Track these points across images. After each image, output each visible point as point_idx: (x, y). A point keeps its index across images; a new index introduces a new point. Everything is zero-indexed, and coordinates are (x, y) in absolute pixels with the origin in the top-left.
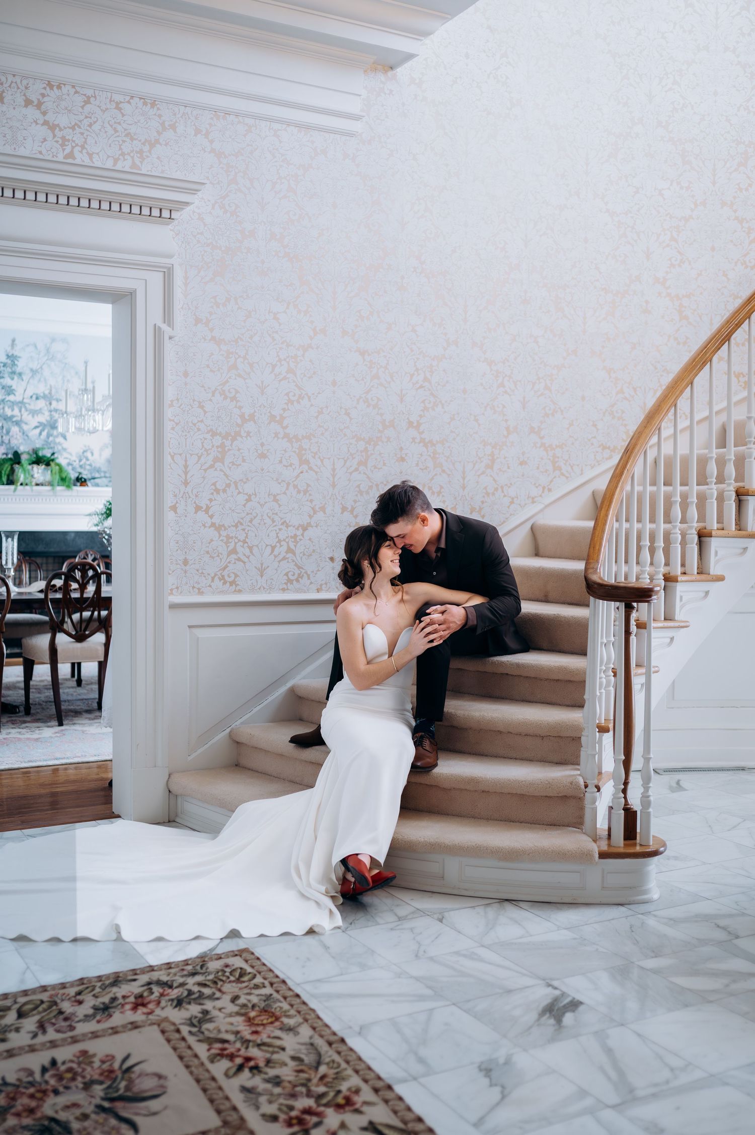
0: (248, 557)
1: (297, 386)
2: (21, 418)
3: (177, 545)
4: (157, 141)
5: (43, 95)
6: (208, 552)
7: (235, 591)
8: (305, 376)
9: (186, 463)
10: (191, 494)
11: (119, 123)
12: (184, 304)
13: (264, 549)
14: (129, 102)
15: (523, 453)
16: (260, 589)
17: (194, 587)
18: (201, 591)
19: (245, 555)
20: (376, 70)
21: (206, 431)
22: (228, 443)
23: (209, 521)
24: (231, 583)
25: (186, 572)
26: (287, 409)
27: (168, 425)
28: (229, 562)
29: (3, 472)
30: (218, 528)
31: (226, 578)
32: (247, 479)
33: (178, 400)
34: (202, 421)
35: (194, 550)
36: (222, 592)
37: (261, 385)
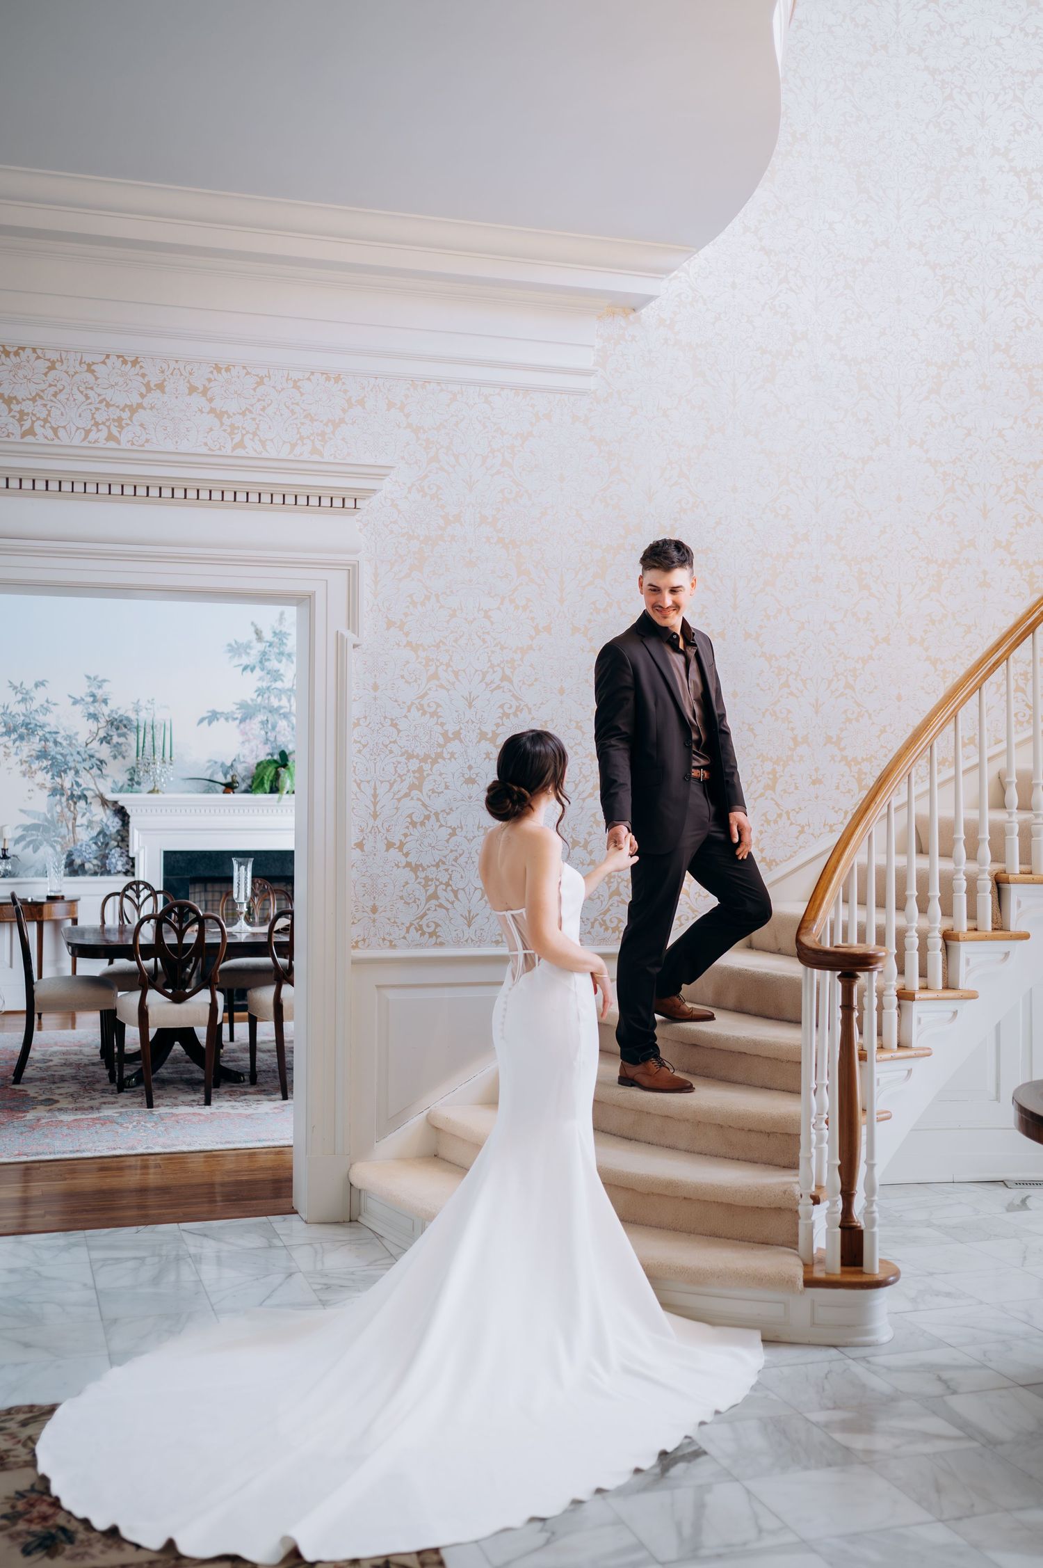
0: (452, 903)
1: (513, 695)
2: (290, 709)
3: (364, 889)
4: (342, 421)
5: (209, 380)
6: (402, 898)
7: (436, 943)
8: (524, 683)
9: (375, 792)
10: (381, 829)
11: (297, 404)
12: (373, 605)
13: (472, 893)
14: (309, 379)
15: (817, 770)
16: (467, 941)
17: (384, 939)
18: (393, 943)
19: (448, 900)
20: (614, 313)
21: (400, 754)
22: (427, 767)
23: (403, 860)
24: (431, 935)
25: (374, 921)
26: (501, 723)
27: (352, 748)
28: (429, 909)
29: (266, 778)
30: (415, 868)
31: (425, 929)
32: (451, 809)
33: (365, 717)
34: (395, 742)
35: (385, 895)
36: (419, 945)
37: (468, 697)
